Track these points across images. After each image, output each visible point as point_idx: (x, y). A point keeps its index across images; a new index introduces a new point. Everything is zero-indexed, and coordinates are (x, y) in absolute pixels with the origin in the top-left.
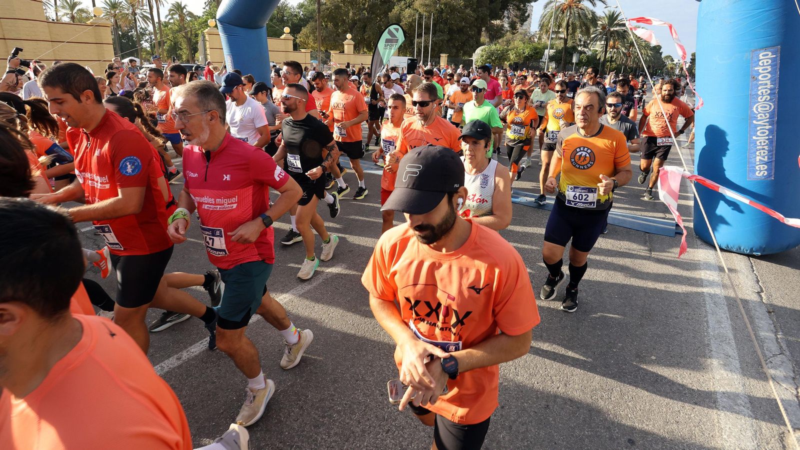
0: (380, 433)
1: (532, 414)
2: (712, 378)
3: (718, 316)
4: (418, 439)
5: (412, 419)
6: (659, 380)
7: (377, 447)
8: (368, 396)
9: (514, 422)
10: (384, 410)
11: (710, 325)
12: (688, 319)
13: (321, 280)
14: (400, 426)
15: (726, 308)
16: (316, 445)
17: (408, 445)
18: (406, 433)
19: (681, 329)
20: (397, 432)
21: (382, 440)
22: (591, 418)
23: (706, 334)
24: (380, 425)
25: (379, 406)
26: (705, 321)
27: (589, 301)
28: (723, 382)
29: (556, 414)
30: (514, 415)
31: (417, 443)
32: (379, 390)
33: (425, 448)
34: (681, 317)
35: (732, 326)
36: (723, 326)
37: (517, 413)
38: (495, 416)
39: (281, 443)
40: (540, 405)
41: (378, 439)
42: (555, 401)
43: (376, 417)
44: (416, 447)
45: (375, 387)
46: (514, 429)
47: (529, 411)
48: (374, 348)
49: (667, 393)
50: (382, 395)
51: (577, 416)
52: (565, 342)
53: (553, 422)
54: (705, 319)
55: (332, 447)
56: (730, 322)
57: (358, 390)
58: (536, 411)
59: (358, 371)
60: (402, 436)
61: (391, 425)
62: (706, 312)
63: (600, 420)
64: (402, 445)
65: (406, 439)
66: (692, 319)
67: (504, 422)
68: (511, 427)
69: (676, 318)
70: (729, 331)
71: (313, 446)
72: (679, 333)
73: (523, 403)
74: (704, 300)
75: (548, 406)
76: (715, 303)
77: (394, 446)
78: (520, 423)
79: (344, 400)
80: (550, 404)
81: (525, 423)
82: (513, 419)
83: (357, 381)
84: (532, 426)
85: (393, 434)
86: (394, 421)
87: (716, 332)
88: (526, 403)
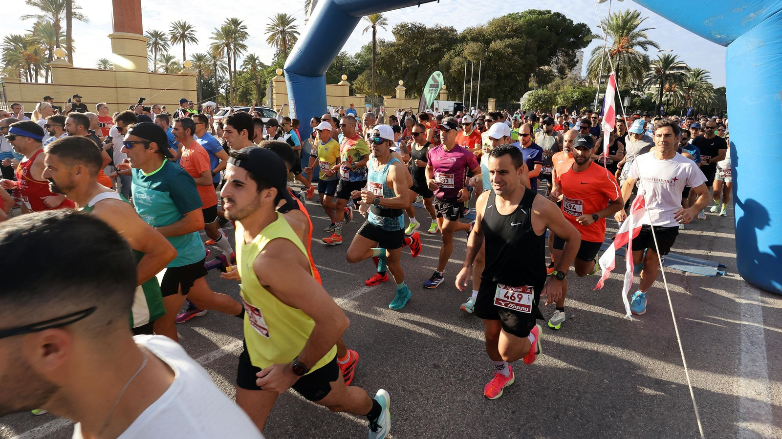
0: (399, 420)
1: (541, 421)
2: (735, 410)
3: (753, 355)
4: (432, 429)
5: (429, 412)
6: (676, 407)
7: (395, 431)
8: (392, 390)
9: (524, 425)
10: (404, 403)
11: (743, 362)
12: (718, 355)
13: (359, 294)
14: (418, 417)
15: (764, 348)
16: (343, 423)
17: (422, 433)
18: (422, 423)
19: (709, 363)
20: (414, 421)
21: (401, 426)
22: (600, 431)
23: (736, 370)
24: (399, 414)
25: (401, 399)
26: (737, 359)
27: (613, 329)
28: (747, 415)
29: (565, 424)
30: (524, 420)
31: (431, 432)
32: (402, 387)
33: (438, 437)
34: (710, 352)
35: (769, 366)
36: (757, 364)
37: (527, 419)
38: (505, 418)
39: (314, 418)
40: (550, 414)
41: (397, 424)
42: (565, 413)
43: (397, 407)
44: (429, 435)
45: (398, 384)
46: (522, 431)
47: (539, 418)
48: (401, 352)
49: (684, 419)
50: (404, 391)
51: (586, 428)
52: (583, 364)
53: (561, 430)
54: (738, 356)
55: (356, 427)
56: (766, 361)
57: (384, 384)
58: (546, 419)
59: (385, 369)
60: (418, 425)
61: (410, 415)
62: (740, 349)
63: (609, 434)
64: (418, 432)
65: (421, 427)
66: (723, 355)
67: (513, 424)
68: (519, 430)
69: (704, 352)
70: (763, 370)
71: (341, 424)
72: (706, 367)
73: (533, 411)
74: (740, 338)
75: (557, 416)
76: (752, 343)
77: (410, 432)
78: (528, 427)
79: (371, 391)
80: (561, 415)
81: (534, 428)
82: (522, 423)
83: (383, 377)
84: (540, 431)
85: (410, 422)
86: (412, 412)
87: (749, 369)
88: (537, 411)
